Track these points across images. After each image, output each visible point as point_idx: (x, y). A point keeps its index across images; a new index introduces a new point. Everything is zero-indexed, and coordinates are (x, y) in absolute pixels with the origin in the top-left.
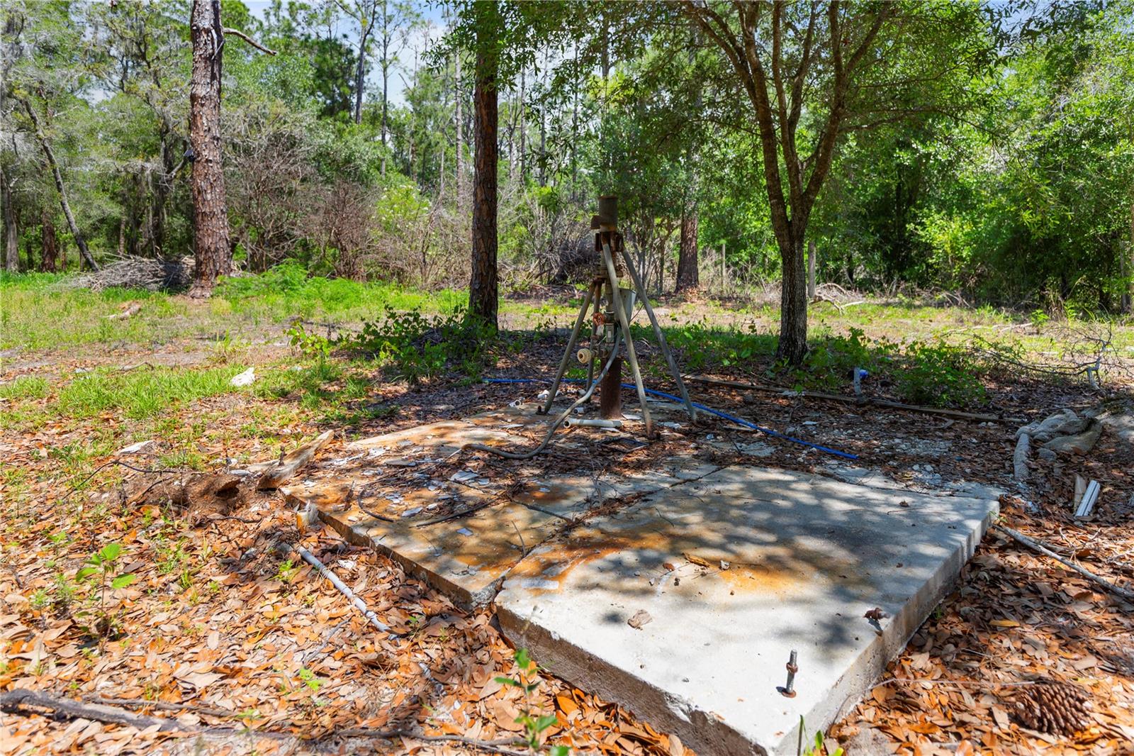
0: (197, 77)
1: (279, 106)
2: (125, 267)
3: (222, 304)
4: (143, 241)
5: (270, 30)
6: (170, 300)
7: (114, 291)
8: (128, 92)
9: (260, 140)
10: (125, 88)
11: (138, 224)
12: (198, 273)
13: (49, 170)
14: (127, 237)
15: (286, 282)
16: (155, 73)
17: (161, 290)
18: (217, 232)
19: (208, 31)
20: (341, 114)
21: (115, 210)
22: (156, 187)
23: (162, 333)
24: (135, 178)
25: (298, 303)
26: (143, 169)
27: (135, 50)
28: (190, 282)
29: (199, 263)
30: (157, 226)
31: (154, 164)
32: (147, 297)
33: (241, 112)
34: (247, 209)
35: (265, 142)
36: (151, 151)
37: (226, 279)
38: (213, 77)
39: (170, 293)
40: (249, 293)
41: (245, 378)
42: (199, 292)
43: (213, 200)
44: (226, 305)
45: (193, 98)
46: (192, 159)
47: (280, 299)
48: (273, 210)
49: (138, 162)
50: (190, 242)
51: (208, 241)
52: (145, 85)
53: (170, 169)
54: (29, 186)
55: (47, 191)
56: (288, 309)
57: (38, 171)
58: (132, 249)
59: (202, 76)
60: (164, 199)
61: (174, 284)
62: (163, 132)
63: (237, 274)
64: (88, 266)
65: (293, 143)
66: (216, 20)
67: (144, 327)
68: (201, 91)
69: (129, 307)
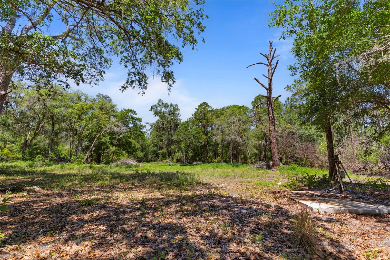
0: (270, 126)
1: (289, 126)
2: (260, 164)
3: (278, 172)
4: (262, 158)
5: (287, 105)
6: (268, 171)
7: (258, 168)
8: (258, 128)
9: (285, 134)
10: (257, 127)
11: (261, 154)
12: (273, 165)
13: (245, 145)
14: (259, 157)
15: (292, 168)
16: (262, 123)
17: (266, 169)
18: (276, 157)
19: (272, 117)
20: (307, 123)
21: (256, 151)
22: (264, 146)
23: (267, 176)
24: (260, 145)
25: (295, 173)
26: (261, 143)
27: (259, 120)
28: (272, 167)
29: (273, 163)
30: (265, 155)
31: (263, 142)
32: (264, 170)
33: (280, 128)
34: (283, 150)
35: (286, 134)
36: (262, 139)
37: (279, 167)
38: (273, 126)
39: (268, 169)
40: (284, 170)
41: (280, 184)
42: (274, 169)
43: (275, 150)
44: (279, 172)
45: (270, 130)
46: (270, 142)
47: (290, 172)
48: (290, 150)
49: (260, 142)
50: (271, 158)
51: (275, 159)
52: (261, 126)
53: (267, 142)
54: (242, 148)
55: (245, 148)
56: (292, 174)
57: (243, 144)
58: (260, 160)
59: (271, 126)
60: (266, 149)
61: (269, 168)
62: (265, 135)
63: (281, 165)
64: (252, 163)
65: (293, 134)
66: (273, 114)
67: (264, 175)
68: (271, 129)
69: (261, 172)
